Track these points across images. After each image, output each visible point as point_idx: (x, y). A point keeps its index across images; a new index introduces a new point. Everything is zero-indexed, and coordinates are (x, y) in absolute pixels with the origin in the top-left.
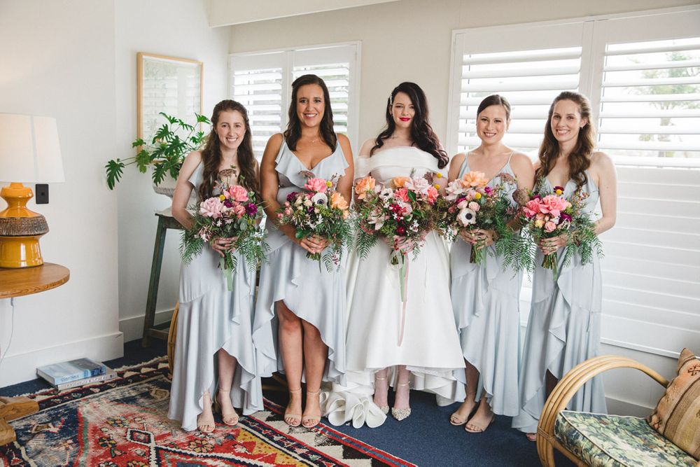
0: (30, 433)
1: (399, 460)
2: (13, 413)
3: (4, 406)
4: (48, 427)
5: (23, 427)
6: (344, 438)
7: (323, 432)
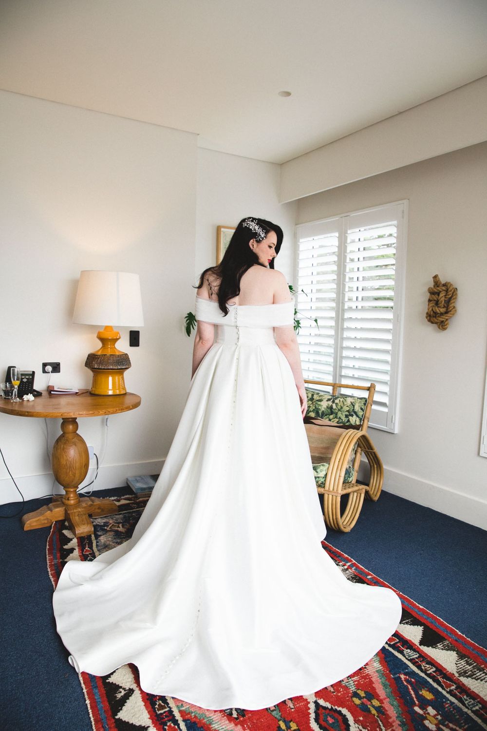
0: (106, 529)
1: (422, 609)
2: (99, 511)
3: (92, 505)
4: (119, 527)
5: (102, 524)
6: (369, 577)
7: (350, 567)
